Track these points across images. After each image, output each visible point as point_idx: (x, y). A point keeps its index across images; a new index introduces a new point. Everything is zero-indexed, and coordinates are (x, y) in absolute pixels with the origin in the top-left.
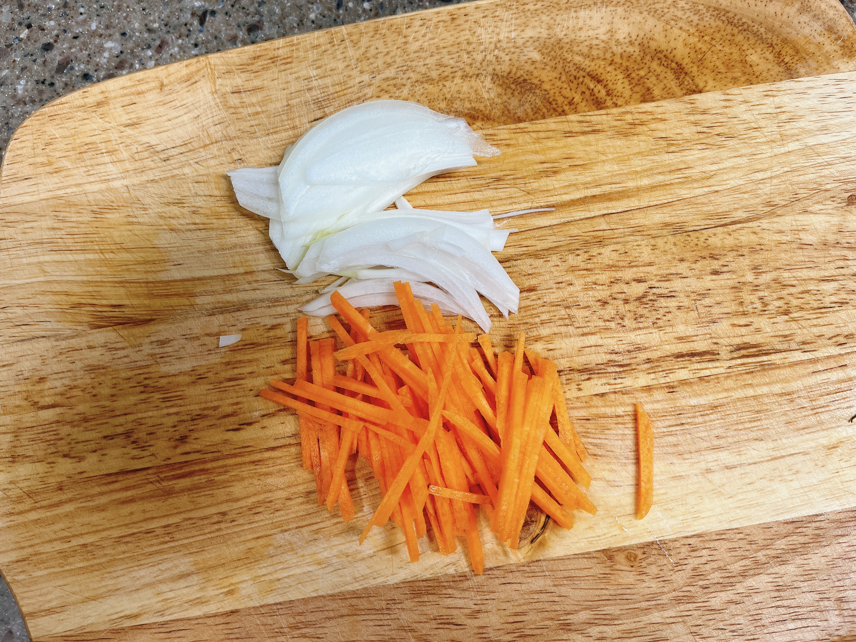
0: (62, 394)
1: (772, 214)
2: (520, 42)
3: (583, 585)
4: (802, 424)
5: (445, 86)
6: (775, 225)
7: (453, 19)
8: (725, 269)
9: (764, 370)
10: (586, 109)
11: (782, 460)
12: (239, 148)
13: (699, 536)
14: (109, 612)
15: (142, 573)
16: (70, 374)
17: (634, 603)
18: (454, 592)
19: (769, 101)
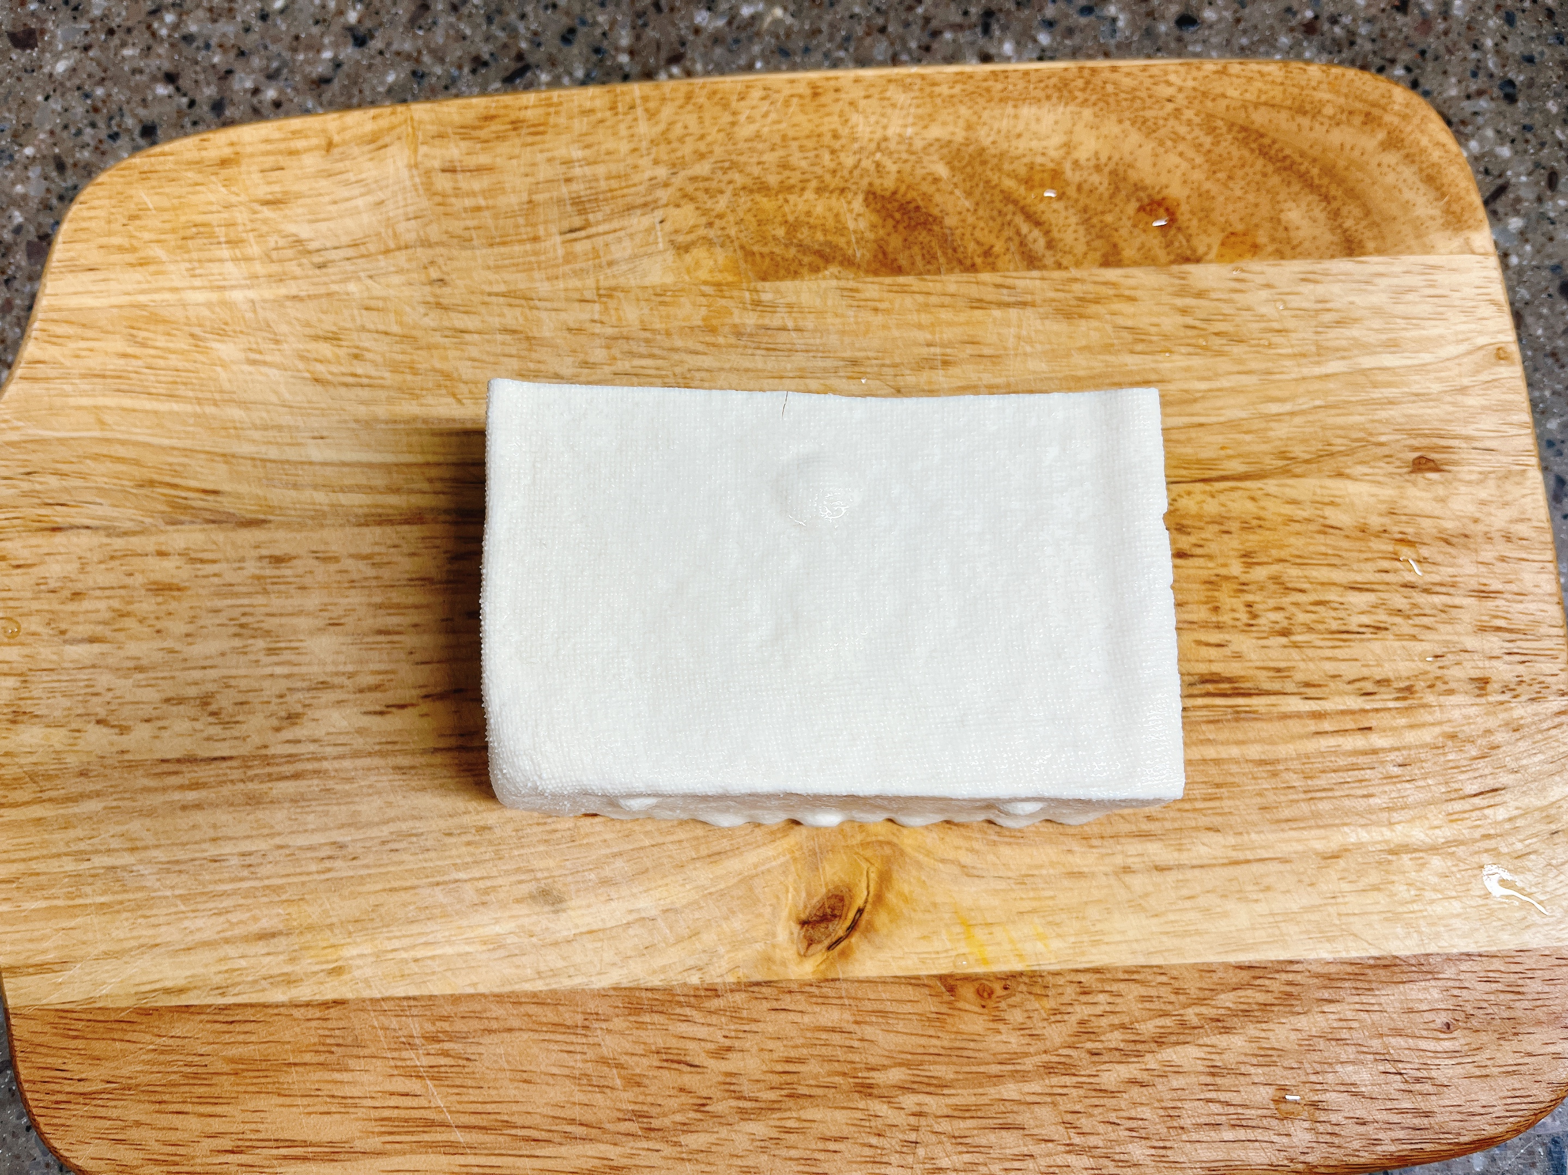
0: (105, 623)
1: (1286, 472)
2: (918, 144)
3: (903, 1026)
4: (1286, 813)
5: (786, 201)
6: (1287, 490)
7: (816, 95)
8: (1198, 551)
9: (1237, 720)
10: (1011, 267)
11: (1245, 866)
12: (441, 261)
13: (1097, 971)
14: (137, 981)
15: (200, 923)
16: (123, 592)
17: (979, 1064)
18: (694, 1013)
19: (1307, 288)
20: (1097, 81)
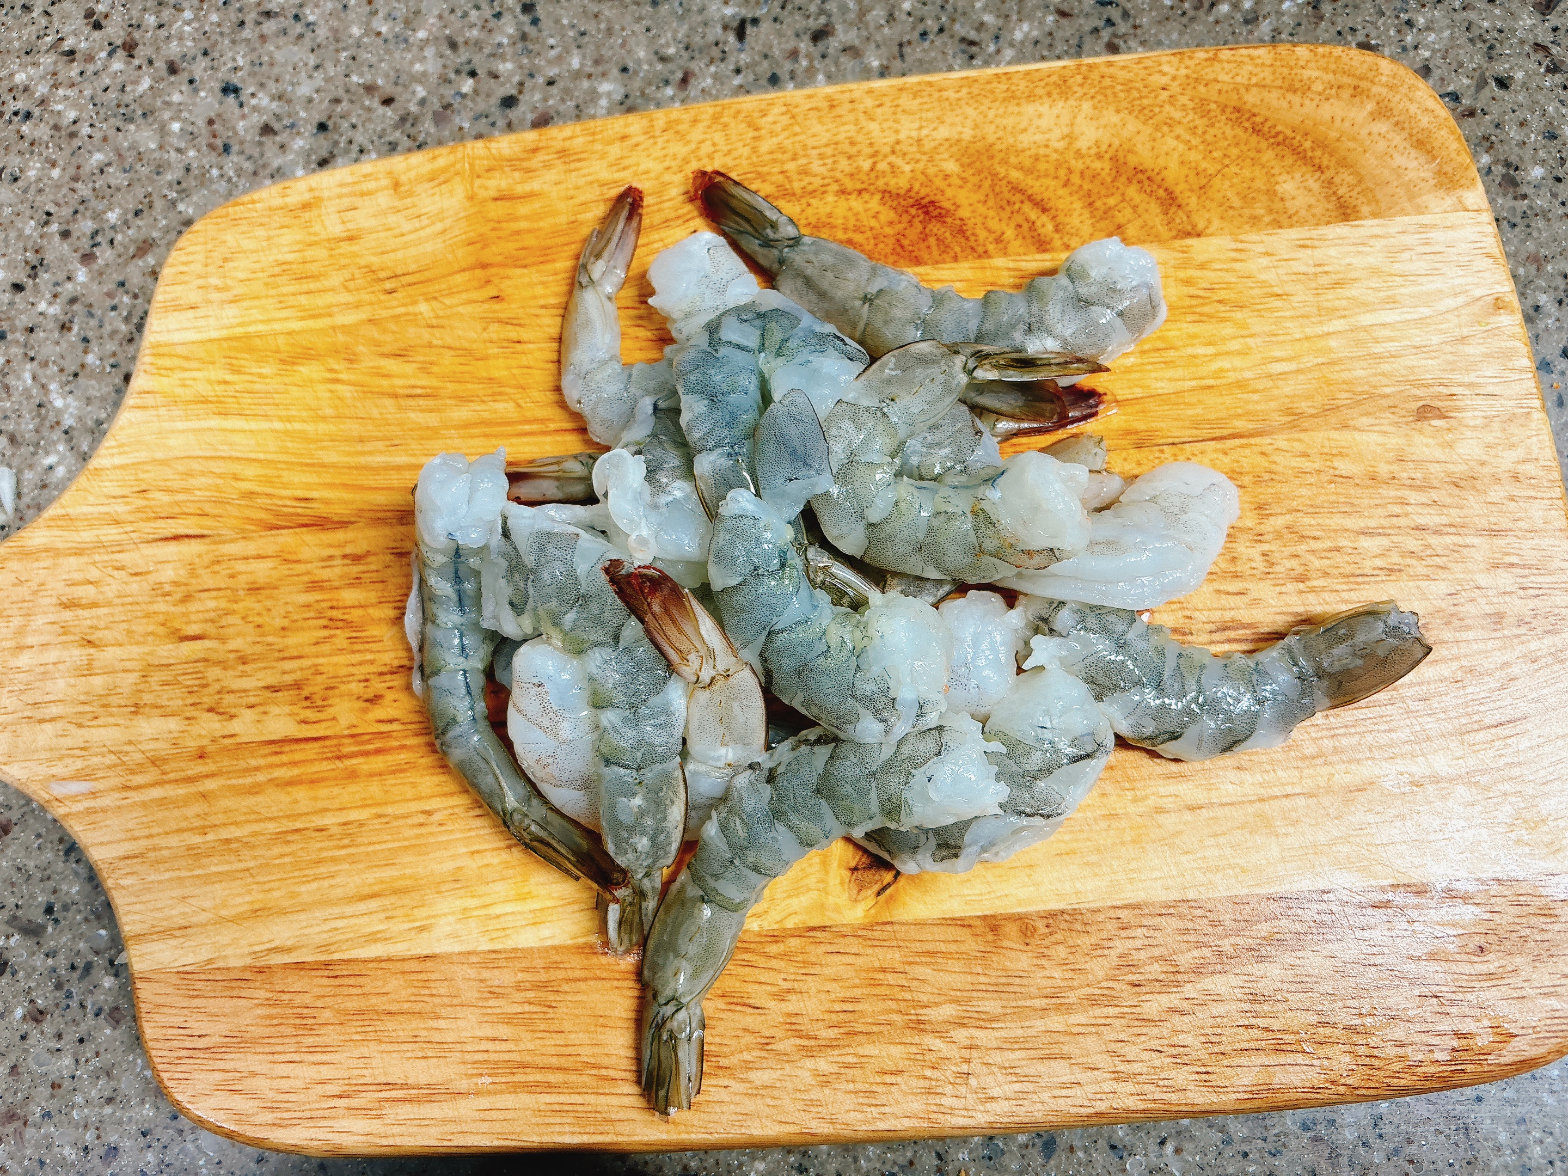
0: (213, 621)
1: (1293, 427)
3: (952, 965)
6: (1296, 444)
7: (832, 106)
10: (1021, 250)
11: (1273, 802)
12: (496, 280)
13: (1137, 906)
14: (252, 942)
16: (228, 593)
17: (1025, 999)
18: (755, 958)
19: (1303, 254)
20: (1095, 75)
